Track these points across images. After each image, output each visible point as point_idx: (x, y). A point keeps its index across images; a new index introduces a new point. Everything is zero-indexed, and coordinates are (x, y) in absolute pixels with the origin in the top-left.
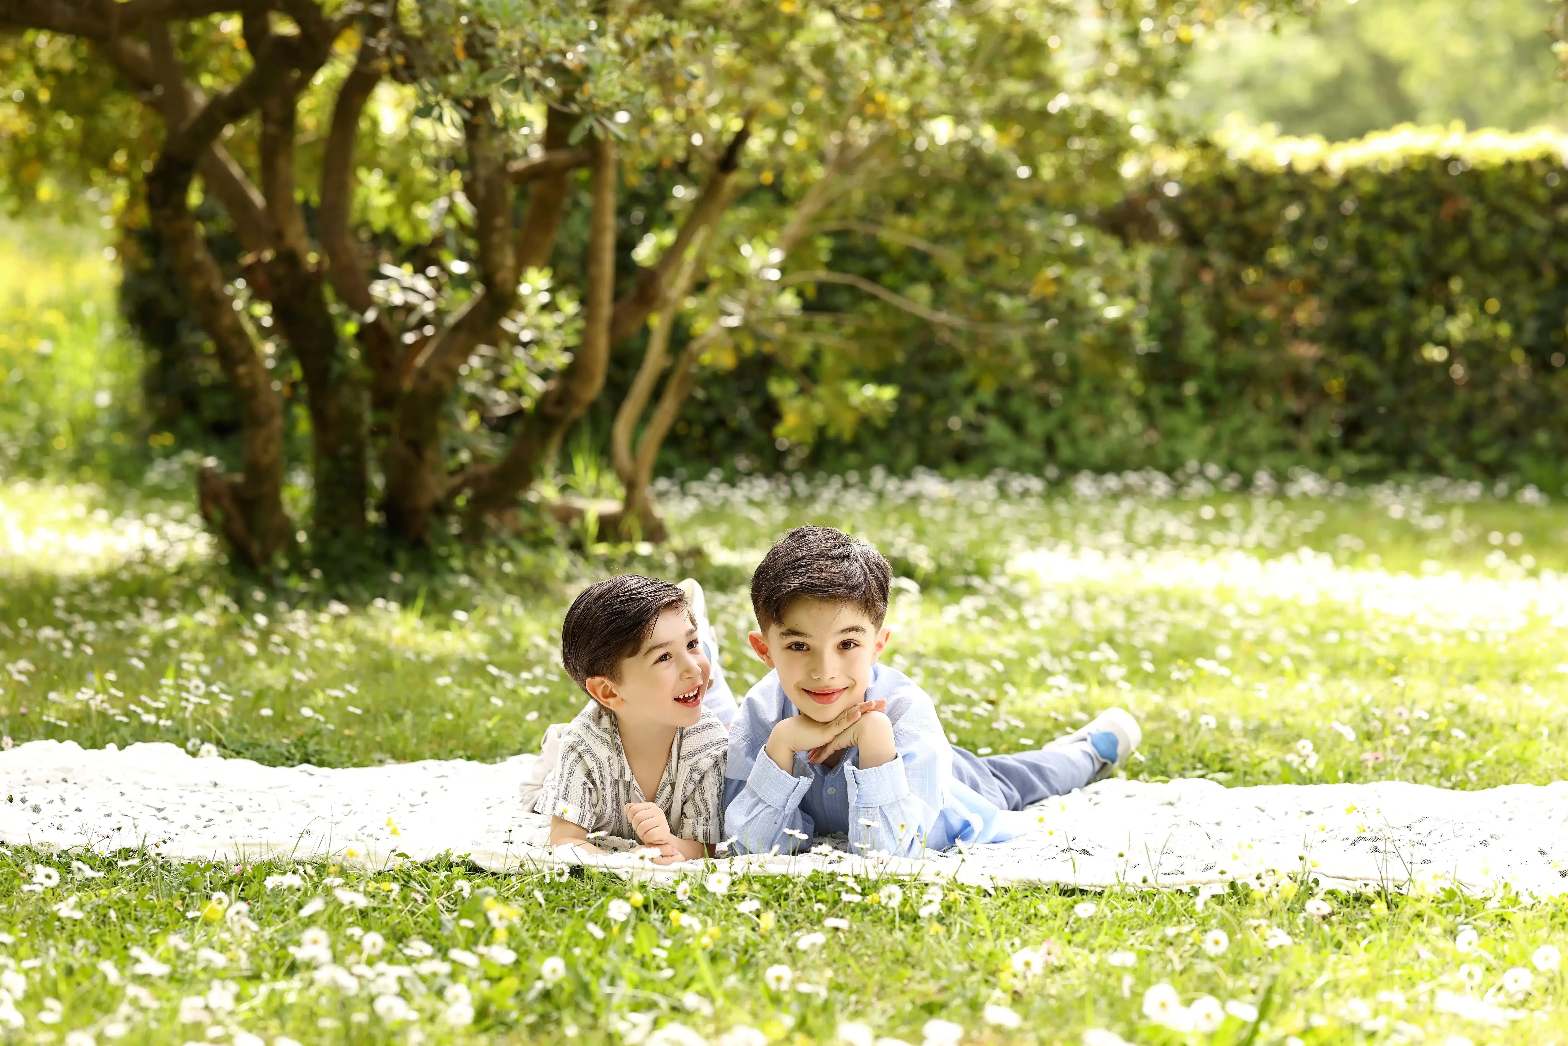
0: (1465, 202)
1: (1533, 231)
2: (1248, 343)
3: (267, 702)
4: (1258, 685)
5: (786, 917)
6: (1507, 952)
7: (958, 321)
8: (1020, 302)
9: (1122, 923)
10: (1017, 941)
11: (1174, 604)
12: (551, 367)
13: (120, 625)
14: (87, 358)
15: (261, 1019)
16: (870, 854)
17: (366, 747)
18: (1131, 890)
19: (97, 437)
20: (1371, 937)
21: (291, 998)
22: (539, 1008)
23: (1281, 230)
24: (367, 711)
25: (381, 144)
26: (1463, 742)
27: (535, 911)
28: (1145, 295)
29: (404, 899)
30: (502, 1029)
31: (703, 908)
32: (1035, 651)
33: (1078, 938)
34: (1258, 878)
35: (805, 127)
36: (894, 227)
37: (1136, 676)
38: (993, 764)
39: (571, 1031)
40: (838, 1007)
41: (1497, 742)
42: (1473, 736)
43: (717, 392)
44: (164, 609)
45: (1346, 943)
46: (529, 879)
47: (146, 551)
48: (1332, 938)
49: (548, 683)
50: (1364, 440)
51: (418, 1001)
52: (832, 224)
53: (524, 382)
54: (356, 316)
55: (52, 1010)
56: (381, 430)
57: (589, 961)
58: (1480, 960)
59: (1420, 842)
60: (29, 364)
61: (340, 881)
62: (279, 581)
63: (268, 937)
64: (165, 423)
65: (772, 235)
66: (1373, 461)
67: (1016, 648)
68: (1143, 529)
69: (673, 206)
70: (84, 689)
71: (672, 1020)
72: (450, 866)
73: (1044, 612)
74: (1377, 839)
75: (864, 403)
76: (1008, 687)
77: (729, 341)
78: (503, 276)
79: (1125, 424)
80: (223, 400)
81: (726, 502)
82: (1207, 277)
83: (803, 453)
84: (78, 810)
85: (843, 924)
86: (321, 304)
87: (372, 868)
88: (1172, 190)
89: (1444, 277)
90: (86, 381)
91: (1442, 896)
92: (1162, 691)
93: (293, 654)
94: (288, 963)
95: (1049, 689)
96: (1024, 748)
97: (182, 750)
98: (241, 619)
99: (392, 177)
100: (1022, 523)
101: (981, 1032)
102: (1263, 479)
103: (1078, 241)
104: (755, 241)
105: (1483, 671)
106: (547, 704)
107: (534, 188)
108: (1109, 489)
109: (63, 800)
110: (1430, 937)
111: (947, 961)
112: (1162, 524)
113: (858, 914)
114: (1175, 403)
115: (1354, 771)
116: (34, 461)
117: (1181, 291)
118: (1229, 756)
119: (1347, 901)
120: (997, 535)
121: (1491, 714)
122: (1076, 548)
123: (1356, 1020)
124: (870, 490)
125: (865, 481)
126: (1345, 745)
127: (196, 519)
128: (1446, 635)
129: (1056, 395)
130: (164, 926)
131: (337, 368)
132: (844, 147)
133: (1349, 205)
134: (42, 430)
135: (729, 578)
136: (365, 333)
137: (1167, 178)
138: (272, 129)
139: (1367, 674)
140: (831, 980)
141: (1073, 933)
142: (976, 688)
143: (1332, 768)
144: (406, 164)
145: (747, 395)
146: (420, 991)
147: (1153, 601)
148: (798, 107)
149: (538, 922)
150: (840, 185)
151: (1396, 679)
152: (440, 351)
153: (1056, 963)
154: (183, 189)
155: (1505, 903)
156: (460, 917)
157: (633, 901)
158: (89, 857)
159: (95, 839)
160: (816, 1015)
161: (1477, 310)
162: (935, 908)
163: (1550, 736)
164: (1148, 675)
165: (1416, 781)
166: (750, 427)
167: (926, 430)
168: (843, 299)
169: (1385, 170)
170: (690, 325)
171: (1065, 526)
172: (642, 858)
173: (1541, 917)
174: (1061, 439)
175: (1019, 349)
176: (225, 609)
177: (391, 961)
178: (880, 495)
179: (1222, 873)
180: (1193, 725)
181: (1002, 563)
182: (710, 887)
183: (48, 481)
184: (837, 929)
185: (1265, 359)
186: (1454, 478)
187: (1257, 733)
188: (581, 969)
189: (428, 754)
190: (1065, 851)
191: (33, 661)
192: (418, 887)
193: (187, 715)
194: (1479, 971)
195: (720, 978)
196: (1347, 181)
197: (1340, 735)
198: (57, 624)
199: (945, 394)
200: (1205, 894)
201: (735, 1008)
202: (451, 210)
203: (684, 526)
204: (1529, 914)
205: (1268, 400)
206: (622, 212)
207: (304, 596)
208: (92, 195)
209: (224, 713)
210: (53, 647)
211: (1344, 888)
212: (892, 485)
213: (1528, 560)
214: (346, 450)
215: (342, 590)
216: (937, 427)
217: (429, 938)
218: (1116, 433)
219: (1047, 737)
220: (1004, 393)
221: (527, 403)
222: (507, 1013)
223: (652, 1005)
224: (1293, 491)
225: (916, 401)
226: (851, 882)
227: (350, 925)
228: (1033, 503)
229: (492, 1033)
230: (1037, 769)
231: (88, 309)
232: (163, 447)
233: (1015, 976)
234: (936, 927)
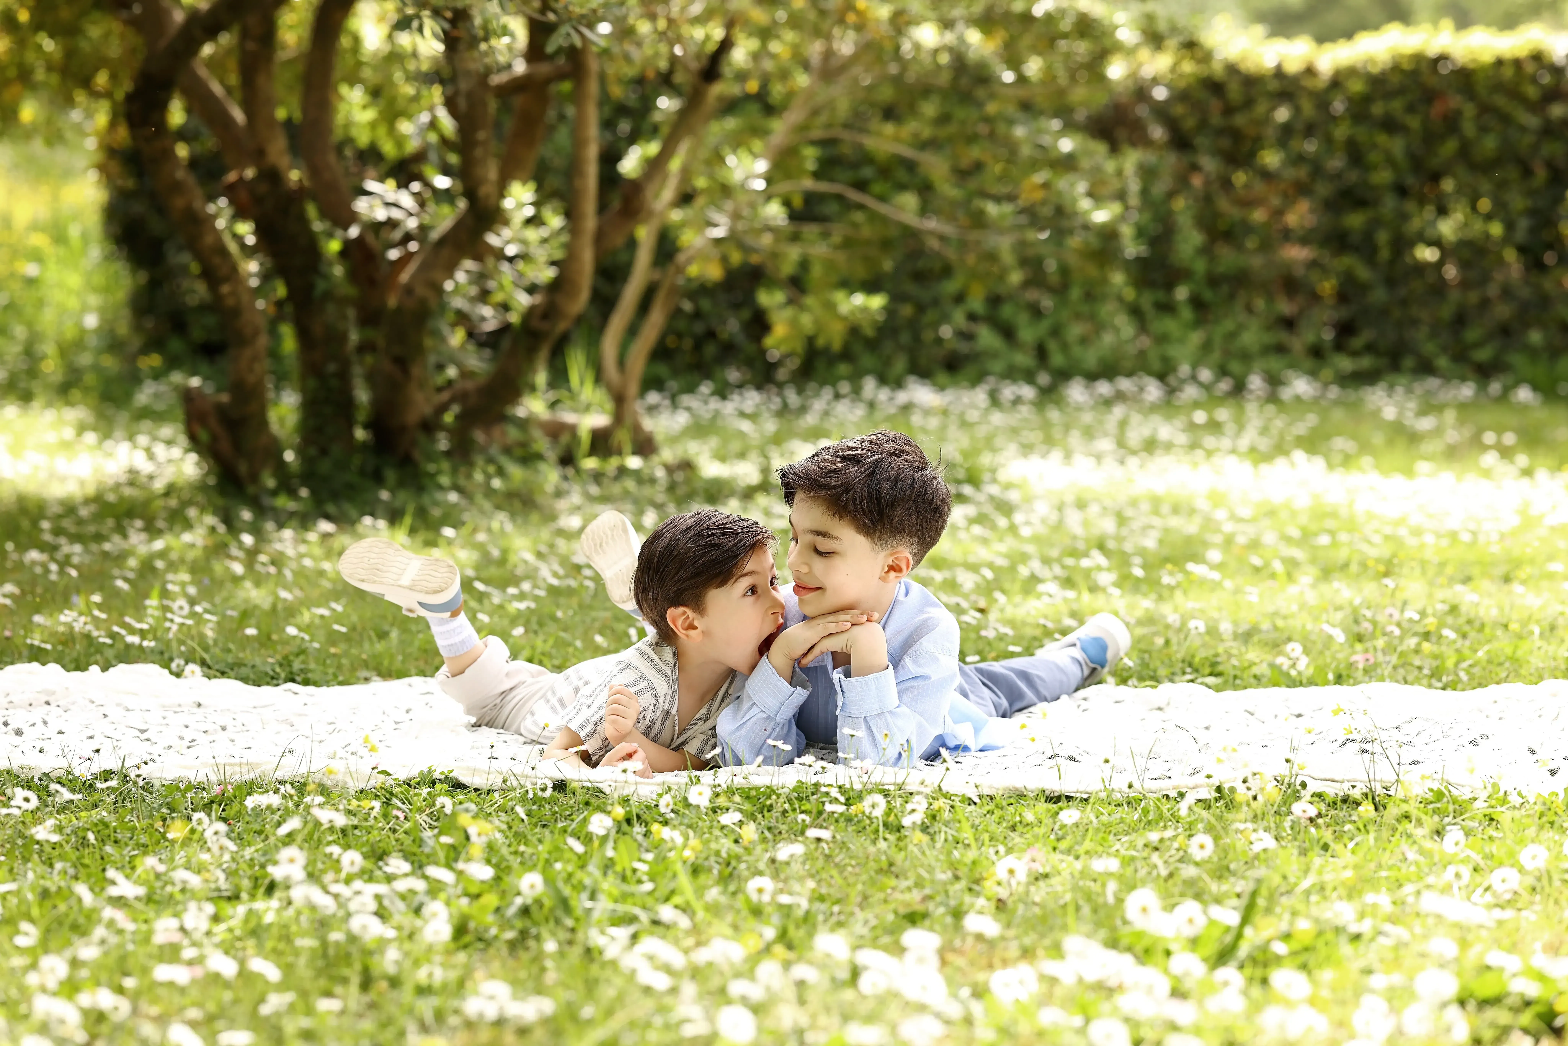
0: (1455, 101)
1: (1523, 129)
2: (1240, 247)
3: (253, 621)
4: (1249, 589)
5: (769, 829)
6: (1495, 851)
7: (948, 229)
8: (1007, 208)
9: (1107, 828)
10: (1002, 849)
11: (1165, 509)
12: (537, 282)
13: (107, 546)
14: (74, 280)
15: (239, 939)
16: (854, 763)
17: (352, 665)
18: (1117, 796)
19: (85, 359)
20: (1358, 839)
21: (269, 918)
22: (519, 924)
23: (1270, 133)
24: (353, 629)
25: (364, 59)
26: (1454, 642)
27: (517, 827)
28: (1134, 200)
29: (385, 816)
30: (480, 945)
31: (686, 821)
32: (1024, 558)
33: (1063, 845)
34: (1245, 781)
35: (790, 36)
36: (879, 134)
37: (1126, 581)
38: (980, 671)
39: (550, 946)
40: (821, 918)
41: (1489, 641)
42: (1464, 636)
43: (706, 304)
44: (152, 530)
45: (1332, 845)
46: (512, 795)
47: (132, 472)
48: (1318, 841)
49: (536, 599)
50: (1357, 342)
51: (397, 919)
52: (817, 133)
53: (512, 297)
54: (339, 232)
55: (26, 934)
56: (364, 348)
57: (570, 876)
58: (1466, 860)
59: (1409, 743)
60: (16, 286)
61: (319, 799)
62: (267, 501)
63: (248, 857)
64: (154, 344)
65: (757, 145)
66: (1366, 362)
67: (1007, 556)
68: (1135, 435)
69: (657, 117)
70: (67, 612)
71: (652, 934)
72: (433, 783)
73: (1035, 519)
74: (1366, 741)
75: (852, 312)
76: (998, 595)
77: (715, 253)
78: (486, 190)
79: (1117, 330)
80: (210, 320)
81: (717, 414)
82: (1197, 181)
83: (794, 364)
84: (61, 733)
85: (825, 834)
86: (304, 221)
87: (354, 785)
88: (1160, 94)
89: (1435, 177)
90: (73, 303)
91: (1430, 796)
92: (1153, 596)
93: (280, 572)
94: (267, 882)
95: (1039, 596)
96: (1013, 655)
97: (166, 671)
98: (228, 539)
99: (375, 93)
100: (1014, 431)
101: (964, 940)
102: (1256, 382)
103: (1066, 145)
104: (739, 151)
105: (1475, 571)
106: (534, 619)
107: (518, 101)
108: (1101, 395)
109: (45, 723)
110: (1418, 839)
111: (931, 870)
112: (1155, 430)
113: (842, 824)
114: (1167, 308)
115: (1344, 673)
116: (22, 385)
117: (1171, 195)
118: (1219, 659)
119: (1335, 803)
120: (989, 444)
121: (1482, 613)
122: (1068, 455)
123: (1340, 922)
124: (861, 400)
125: (857, 391)
126: (1336, 647)
127: (183, 440)
128: (1438, 535)
129: (1047, 302)
130: (145, 849)
131: (321, 286)
132: (829, 54)
133: (1338, 106)
134: (30, 353)
135: (719, 491)
136: (349, 249)
137: (1155, 81)
138: (251, 46)
139: (1358, 575)
140: (813, 890)
141: (1058, 840)
142: (966, 596)
143: (1321, 670)
144: (389, 80)
145: (736, 306)
146: (399, 909)
147: (1145, 507)
148: (781, 15)
149: (520, 837)
150: (824, 93)
151: (1386, 581)
152: (424, 267)
153: (1041, 870)
154: (162, 107)
155: (1493, 802)
156: (440, 833)
157: (613, 814)
158: (69, 780)
159: (76, 762)
160: (797, 927)
161: (1468, 210)
162: (919, 817)
163: (1542, 634)
164: (1138, 580)
165: (1406, 682)
166: (741, 339)
167: (917, 338)
168: (831, 208)
169: (1375, 70)
170: (677, 237)
171: (1057, 432)
172: (624, 771)
173: (1529, 816)
174: (1052, 346)
175: (1007, 257)
176: (213, 529)
177: (371, 879)
178: (872, 405)
179: (1209, 777)
180: (1182, 629)
181: (993, 471)
182: (693, 799)
183: (36, 404)
184: (819, 840)
185: (1256, 262)
186: (1447, 378)
187: (1247, 636)
188: (560, 884)
189: (413, 671)
190: (1051, 758)
191: (18, 584)
192: (400, 804)
193: (171, 635)
194: (1466, 872)
195: (700, 892)
196: (1337, 82)
197: (1330, 637)
198: (43, 547)
199: (936, 302)
200: (1190, 799)
201: (715, 921)
202: (433, 125)
203: (674, 440)
204: (1517, 814)
205: (1260, 304)
206: (608, 124)
207: (292, 515)
208: (76, 115)
209: (210, 634)
210: (38, 570)
211: (1331, 790)
212: (883, 394)
213: (1522, 460)
214: (332, 367)
215: (331, 508)
216: (928, 336)
217: (407, 856)
218: (1108, 339)
219: (1036, 644)
220: (995, 301)
221: (514, 318)
222: (487, 930)
223: (632, 919)
224: (1286, 393)
225: (907, 310)
226: (834, 793)
227: (329, 843)
228: (1025, 410)
229: (470, 950)
230: (1025, 676)
231: (74, 232)
232: (152, 368)
233: (999, 884)
234: (919, 837)
